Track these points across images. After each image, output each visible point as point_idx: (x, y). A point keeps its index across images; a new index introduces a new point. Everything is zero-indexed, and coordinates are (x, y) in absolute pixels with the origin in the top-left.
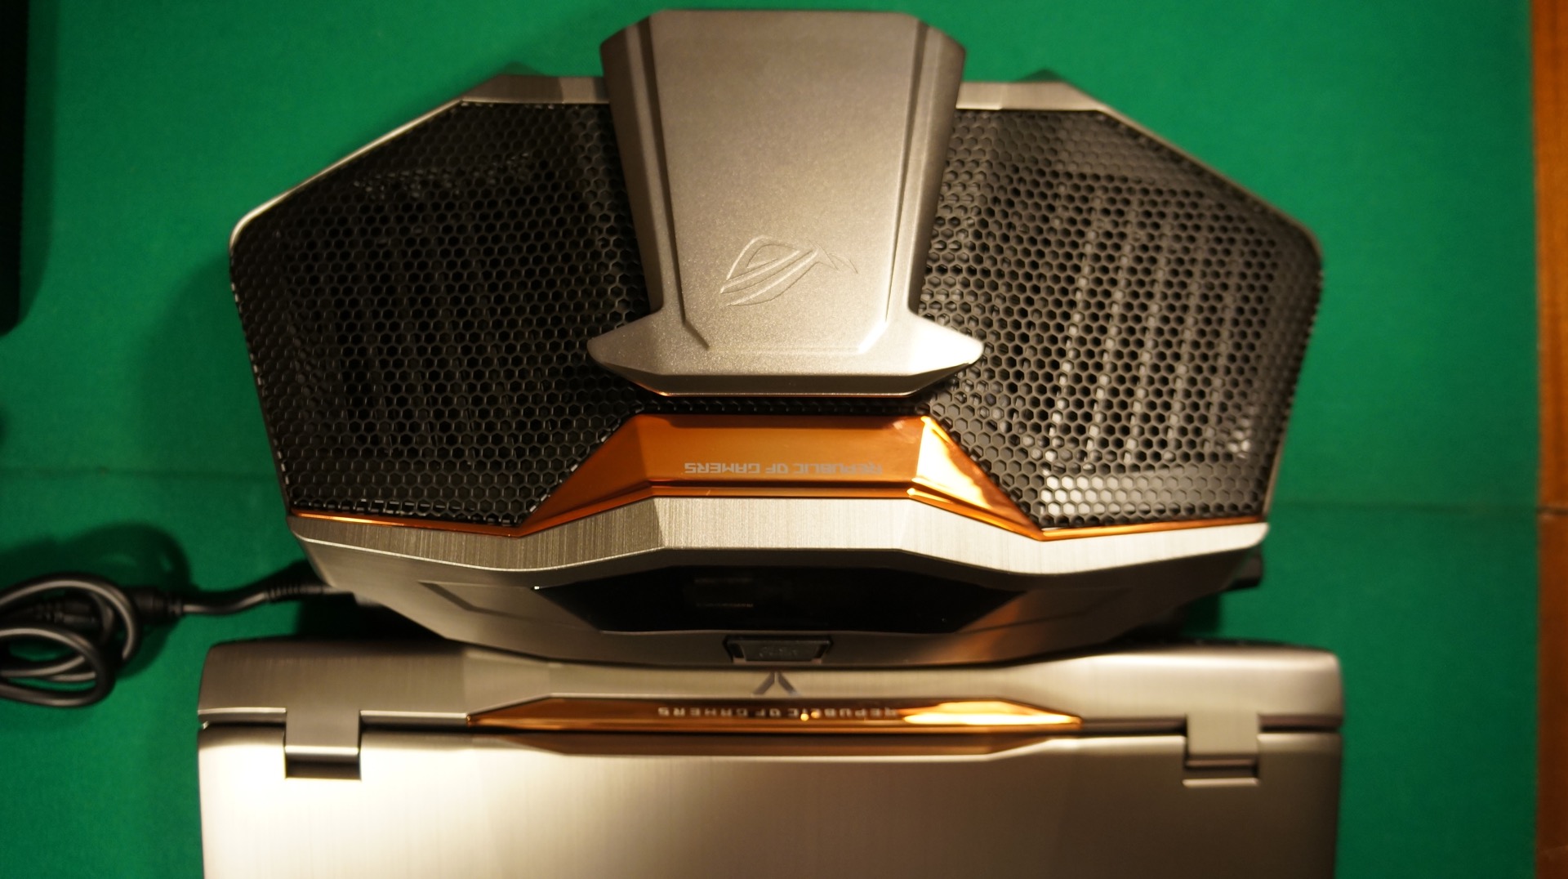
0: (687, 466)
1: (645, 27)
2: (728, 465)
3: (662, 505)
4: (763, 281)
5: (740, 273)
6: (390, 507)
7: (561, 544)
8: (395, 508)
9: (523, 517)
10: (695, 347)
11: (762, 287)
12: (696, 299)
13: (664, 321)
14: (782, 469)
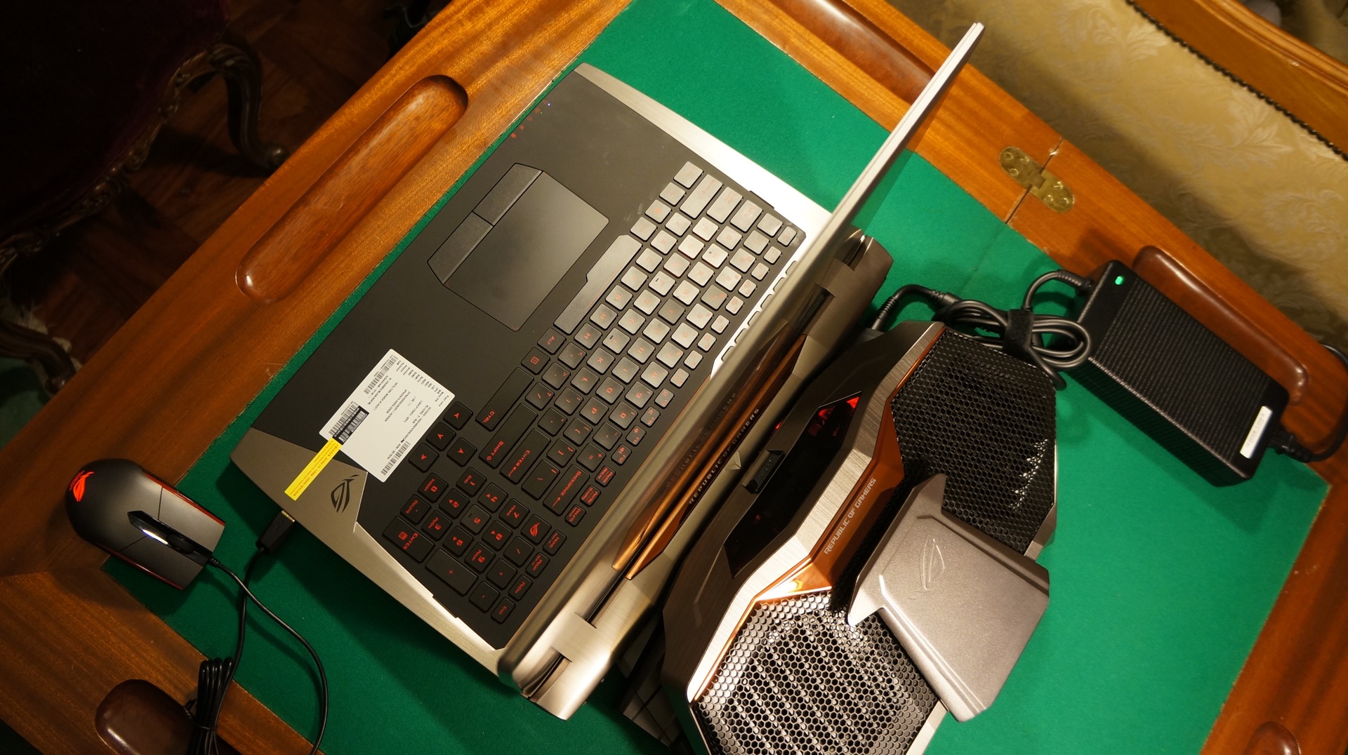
0: (875, 480)
1: (1046, 592)
2: (865, 496)
3: (868, 460)
4: (928, 559)
5: (936, 552)
6: (925, 363)
7: (876, 413)
8: (924, 364)
9: (893, 407)
10: (921, 513)
11: (926, 557)
12: (937, 528)
13: (936, 510)
14: (851, 515)
